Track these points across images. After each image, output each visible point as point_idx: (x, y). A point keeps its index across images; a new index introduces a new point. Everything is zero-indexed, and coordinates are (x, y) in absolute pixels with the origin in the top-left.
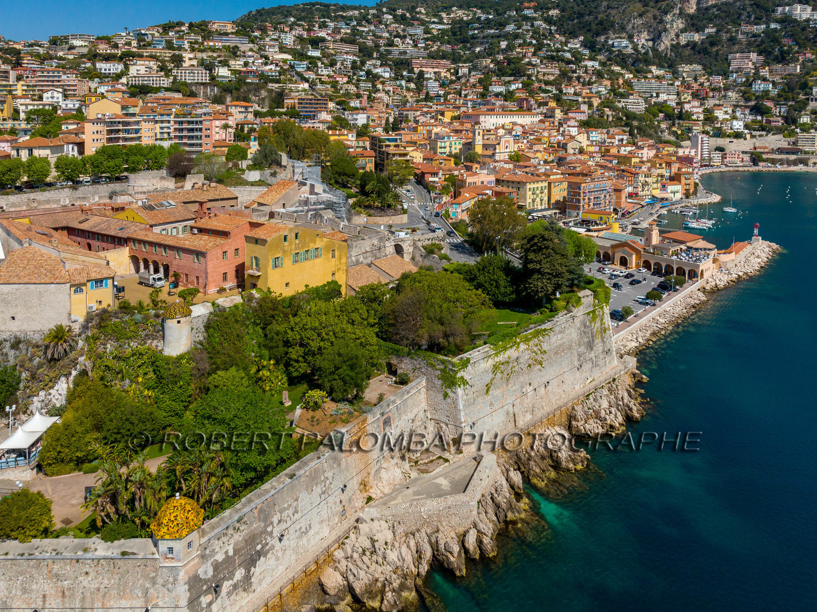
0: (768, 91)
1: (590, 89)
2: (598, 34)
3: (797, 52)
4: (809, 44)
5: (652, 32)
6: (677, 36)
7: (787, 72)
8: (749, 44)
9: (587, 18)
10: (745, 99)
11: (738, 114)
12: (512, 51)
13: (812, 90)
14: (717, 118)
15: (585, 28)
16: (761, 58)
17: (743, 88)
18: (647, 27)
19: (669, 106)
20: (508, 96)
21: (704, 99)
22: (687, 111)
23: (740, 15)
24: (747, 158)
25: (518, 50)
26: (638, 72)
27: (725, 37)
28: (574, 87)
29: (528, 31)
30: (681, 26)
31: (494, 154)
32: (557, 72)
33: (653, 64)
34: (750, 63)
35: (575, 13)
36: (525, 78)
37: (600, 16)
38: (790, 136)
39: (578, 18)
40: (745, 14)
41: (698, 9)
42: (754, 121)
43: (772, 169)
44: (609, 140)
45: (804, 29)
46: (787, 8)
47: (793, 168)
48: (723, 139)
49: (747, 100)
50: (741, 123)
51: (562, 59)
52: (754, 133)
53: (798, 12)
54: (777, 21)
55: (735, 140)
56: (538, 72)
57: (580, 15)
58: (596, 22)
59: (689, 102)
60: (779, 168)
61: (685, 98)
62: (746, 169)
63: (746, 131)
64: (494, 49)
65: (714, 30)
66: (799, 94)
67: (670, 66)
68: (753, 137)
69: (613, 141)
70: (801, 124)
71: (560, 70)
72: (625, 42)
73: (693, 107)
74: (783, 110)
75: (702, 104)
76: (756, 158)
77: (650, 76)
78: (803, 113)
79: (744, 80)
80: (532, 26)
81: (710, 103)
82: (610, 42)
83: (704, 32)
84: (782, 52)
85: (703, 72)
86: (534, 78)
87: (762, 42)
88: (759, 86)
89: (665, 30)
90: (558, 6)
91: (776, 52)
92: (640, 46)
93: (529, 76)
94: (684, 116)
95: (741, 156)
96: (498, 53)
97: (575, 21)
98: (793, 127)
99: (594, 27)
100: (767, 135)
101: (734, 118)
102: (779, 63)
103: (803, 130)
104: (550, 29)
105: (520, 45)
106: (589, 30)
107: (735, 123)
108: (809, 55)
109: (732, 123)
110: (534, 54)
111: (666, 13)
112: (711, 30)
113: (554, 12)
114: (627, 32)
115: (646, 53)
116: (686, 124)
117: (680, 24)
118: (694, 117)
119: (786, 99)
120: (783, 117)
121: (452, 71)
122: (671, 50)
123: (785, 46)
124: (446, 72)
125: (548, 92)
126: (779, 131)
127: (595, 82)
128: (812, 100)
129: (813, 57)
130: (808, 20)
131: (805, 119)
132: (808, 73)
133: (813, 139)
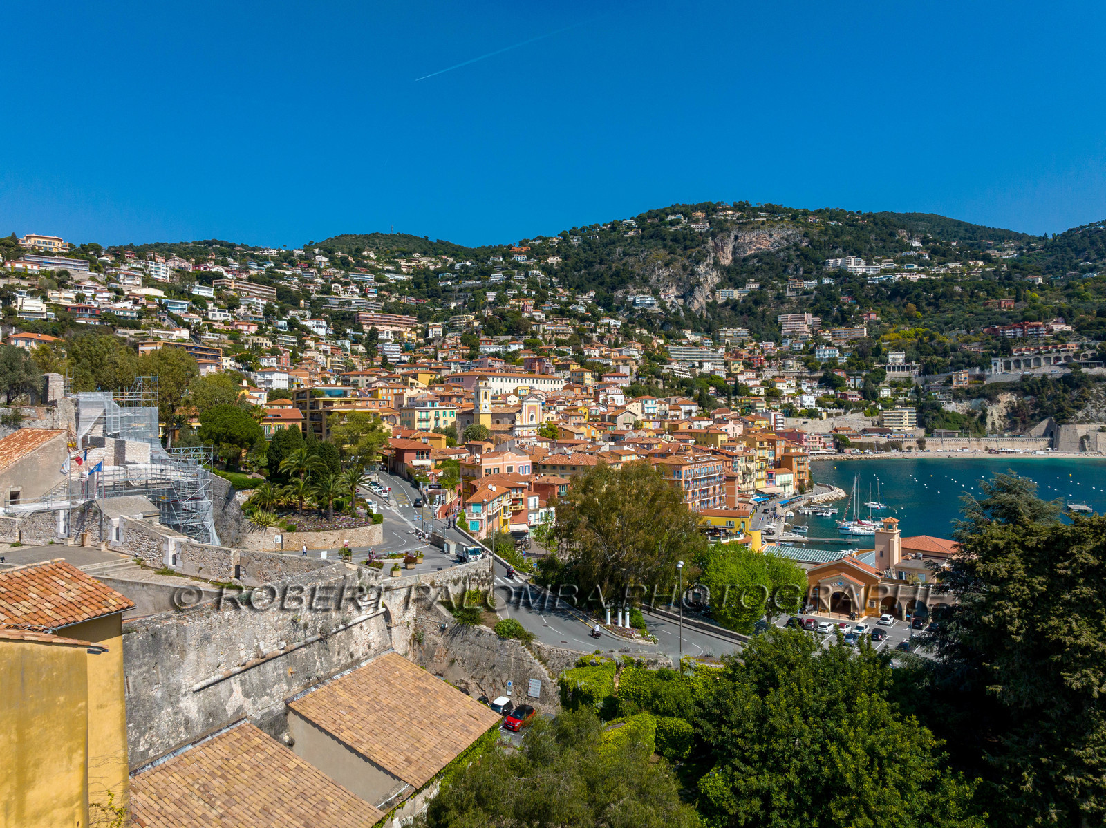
0: (835, 359)
1: (620, 352)
2: (613, 288)
3: (860, 313)
4: (871, 303)
5: (682, 287)
6: (713, 292)
7: (852, 337)
8: (801, 303)
9: (597, 267)
10: (809, 369)
11: (804, 388)
12: (504, 304)
13: (887, 356)
14: (781, 392)
15: (597, 280)
16: (817, 319)
17: (803, 356)
18: (676, 280)
19: (719, 378)
20: (510, 358)
21: (759, 369)
22: (742, 384)
23: (786, 267)
24: (829, 443)
25: (512, 302)
26: (669, 337)
27: (770, 294)
28: (599, 348)
29: (522, 282)
30: (717, 280)
31: (512, 430)
32: (571, 331)
33: (687, 327)
34: (806, 326)
35: (581, 261)
36: (528, 338)
37: (614, 266)
38: (872, 414)
39: (586, 268)
40: (792, 266)
41: (735, 260)
42: (826, 396)
43: (863, 456)
44: (672, 413)
45: (862, 285)
46: (840, 260)
47: (885, 455)
48: (795, 419)
49: (812, 370)
50: (812, 399)
51: (574, 315)
52: (830, 411)
53: (852, 265)
54: (829, 276)
55: (809, 420)
56: (544, 330)
57: (589, 264)
58: (610, 273)
59: (742, 373)
60: (871, 454)
61: (736, 369)
62: (832, 457)
63: (820, 409)
64: (478, 302)
65: (756, 286)
66: (872, 361)
67: (708, 331)
68: (829, 416)
69: (678, 413)
70: (882, 399)
71: (574, 328)
72: (650, 299)
73: (748, 379)
74: (858, 382)
75: (758, 376)
76: (840, 443)
77: (684, 342)
78: (881, 385)
79: (802, 346)
80: (527, 275)
81: (768, 374)
82: (631, 299)
83: (744, 287)
84: (842, 312)
85: (750, 337)
86: (540, 337)
87: (817, 300)
88: (824, 353)
89: (699, 284)
90: (558, 252)
91: (835, 312)
92: (668, 304)
93: (534, 335)
94: (740, 390)
95: (822, 440)
96: (484, 308)
97: (583, 272)
98: (873, 403)
99: (608, 279)
100: (845, 413)
101: (801, 392)
102: (841, 325)
103: (886, 407)
104: (551, 281)
105: (514, 297)
106: (602, 284)
107: (805, 398)
108: (873, 316)
109: (801, 399)
110: (536, 307)
111: (698, 263)
112: (752, 286)
113: (554, 260)
114: (651, 286)
115: (677, 313)
116: (745, 400)
117: (714, 278)
118: (754, 392)
119: (858, 369)
120: (860, 391)
121: (419, 331)
122: (707, 310)
123: (844, 304)
124: (410, 332)
125: (564, 354)
126: (858, 408)
127: (622, 345)
128: (889, 370)
129: (878, 319)
130: (865, 275)
131: (886, 393)
132: (877, 337)
133: (900, 418)
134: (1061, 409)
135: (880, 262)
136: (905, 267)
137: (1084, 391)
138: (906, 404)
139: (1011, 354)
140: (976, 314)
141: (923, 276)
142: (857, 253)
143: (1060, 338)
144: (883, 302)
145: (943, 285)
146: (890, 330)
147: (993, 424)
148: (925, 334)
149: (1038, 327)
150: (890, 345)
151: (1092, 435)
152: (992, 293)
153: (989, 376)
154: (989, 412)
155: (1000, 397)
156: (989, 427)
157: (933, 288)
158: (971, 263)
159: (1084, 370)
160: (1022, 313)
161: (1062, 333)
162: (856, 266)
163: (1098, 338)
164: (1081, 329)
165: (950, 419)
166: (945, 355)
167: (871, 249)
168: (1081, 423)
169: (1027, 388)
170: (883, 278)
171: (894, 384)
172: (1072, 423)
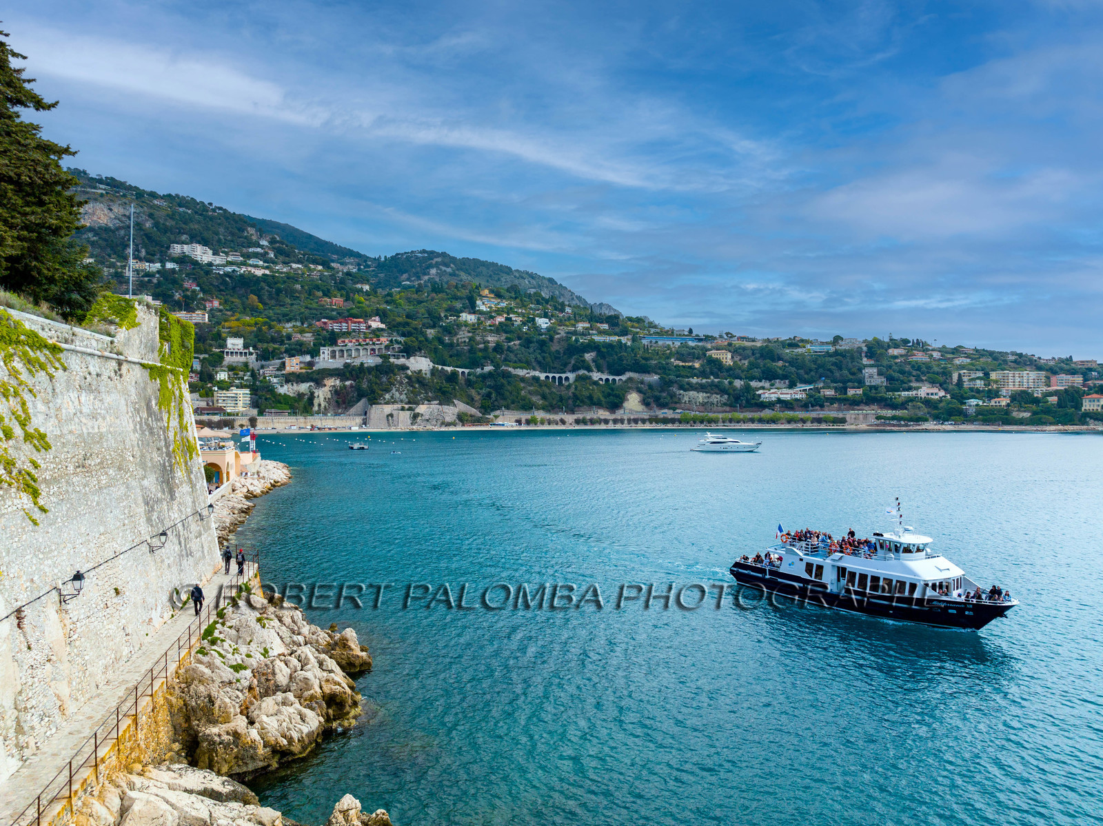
3: (203, 299)
4: (215, 291)
8: (141, 285)
13: (226, 341)
23: (126, 246)
27: (106, 272)
38: (207, 395)
45: (206, 272)
46: (186, 247)
53: (198, 253)
54: (174, 261)
66: (211, 345)
70: (218, 382)
78: (218, 368)
84: (184, 297)
87: (159, 283)
91: (178, 296)
98: (210, 385)
102: (182, 309)
103: (221, 388)
108: (216, 303)
120: (197, 373)
123: (188, 290)
128: (227, 354)
129: (221, 307)
130: (210, 264)
131: (222, 376)
132: (219, 323)
133: (235, 398)
134: (373, 392)
135: (227, 254)
136: (251, 262)
137: (391, 377)
138: (241, 387)
139: (336, 345)
140: (310, 309)
141: (267, 272)
142: (205, 242)
143: (377, 333)
144: (228, 292)
145: (285, 282)
146: (232, 318)
147: (320, 405)
148: (265, 323)
149: (359, 322)
150: (230, 332)
151: (395, 413)
152: (327, 294)
153: (318, 363)
154: (316, 395)
155: (326, 382)
156: (316, 408)
157: (276, 283)
158: (312, 266)
159: (392, 360)
160: (348, 311)
161: (379, 330)
162: (202, 254)
163: (403, 335)
164: (392, 327)
165: (282, 401)
166: (282, 343)
167: (219, 241)
168: (387, 403)
169: (348, 374)
170: (229, 269)
171: (231, 368)
172: (381, 404)
